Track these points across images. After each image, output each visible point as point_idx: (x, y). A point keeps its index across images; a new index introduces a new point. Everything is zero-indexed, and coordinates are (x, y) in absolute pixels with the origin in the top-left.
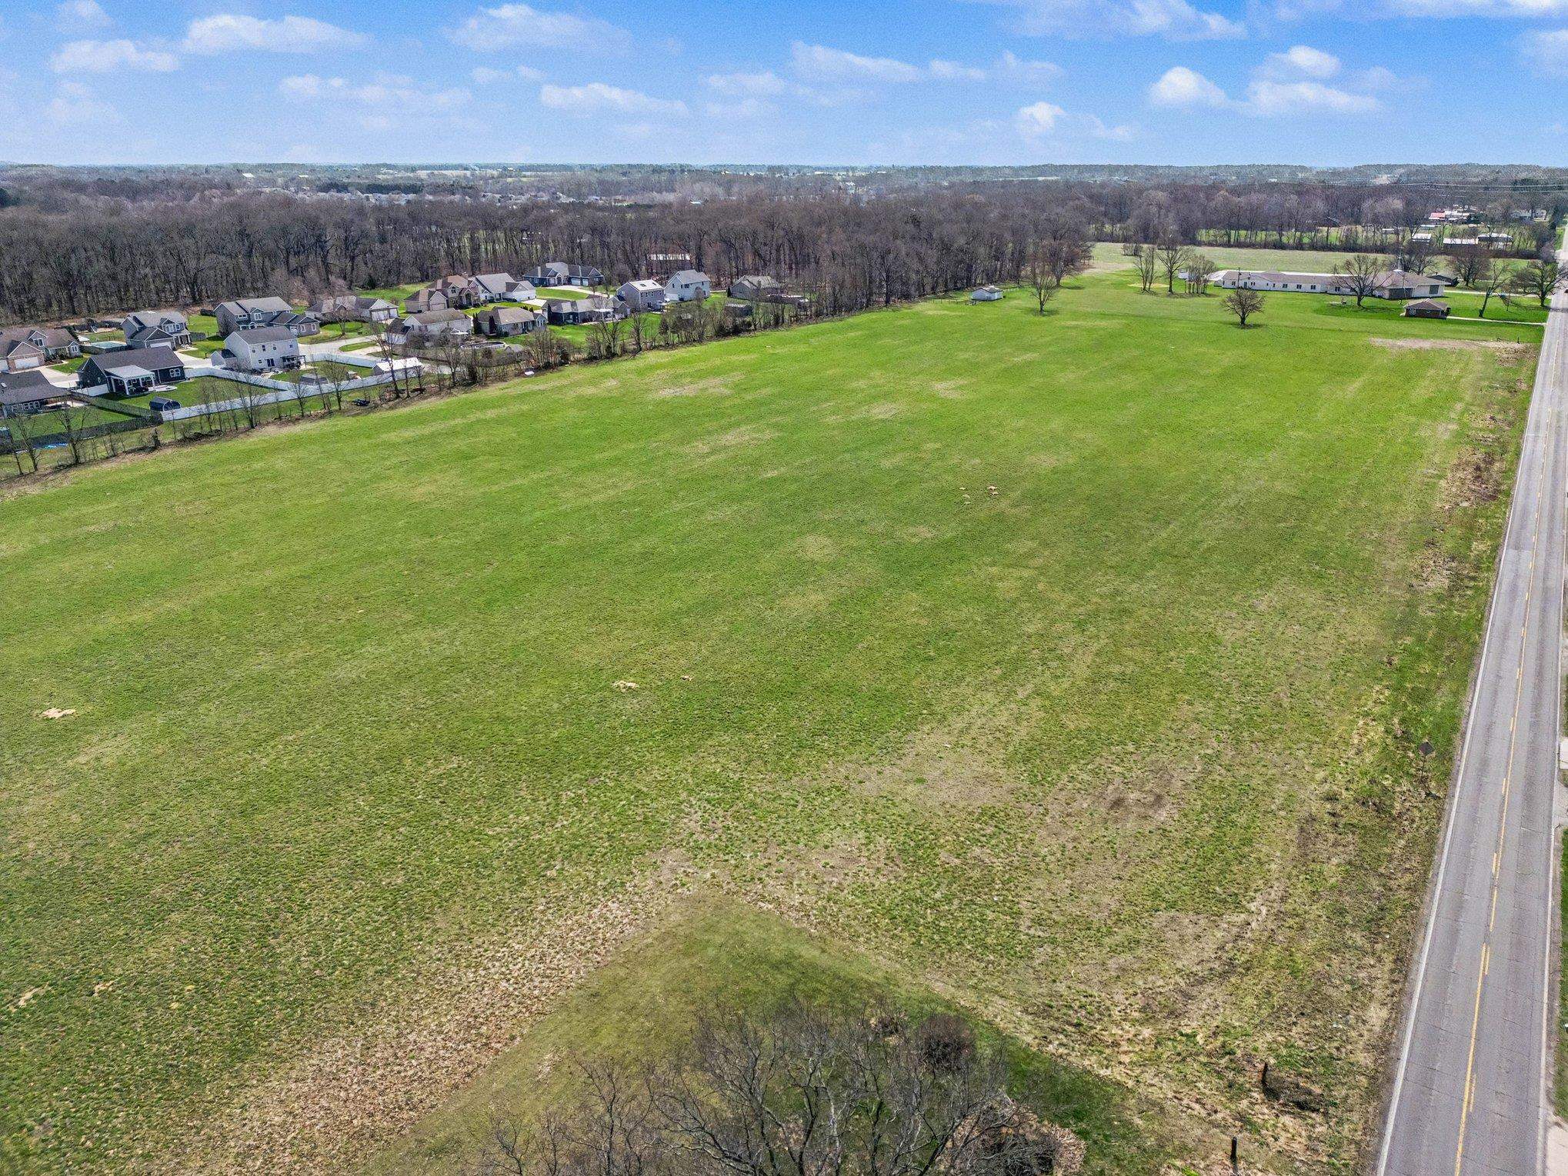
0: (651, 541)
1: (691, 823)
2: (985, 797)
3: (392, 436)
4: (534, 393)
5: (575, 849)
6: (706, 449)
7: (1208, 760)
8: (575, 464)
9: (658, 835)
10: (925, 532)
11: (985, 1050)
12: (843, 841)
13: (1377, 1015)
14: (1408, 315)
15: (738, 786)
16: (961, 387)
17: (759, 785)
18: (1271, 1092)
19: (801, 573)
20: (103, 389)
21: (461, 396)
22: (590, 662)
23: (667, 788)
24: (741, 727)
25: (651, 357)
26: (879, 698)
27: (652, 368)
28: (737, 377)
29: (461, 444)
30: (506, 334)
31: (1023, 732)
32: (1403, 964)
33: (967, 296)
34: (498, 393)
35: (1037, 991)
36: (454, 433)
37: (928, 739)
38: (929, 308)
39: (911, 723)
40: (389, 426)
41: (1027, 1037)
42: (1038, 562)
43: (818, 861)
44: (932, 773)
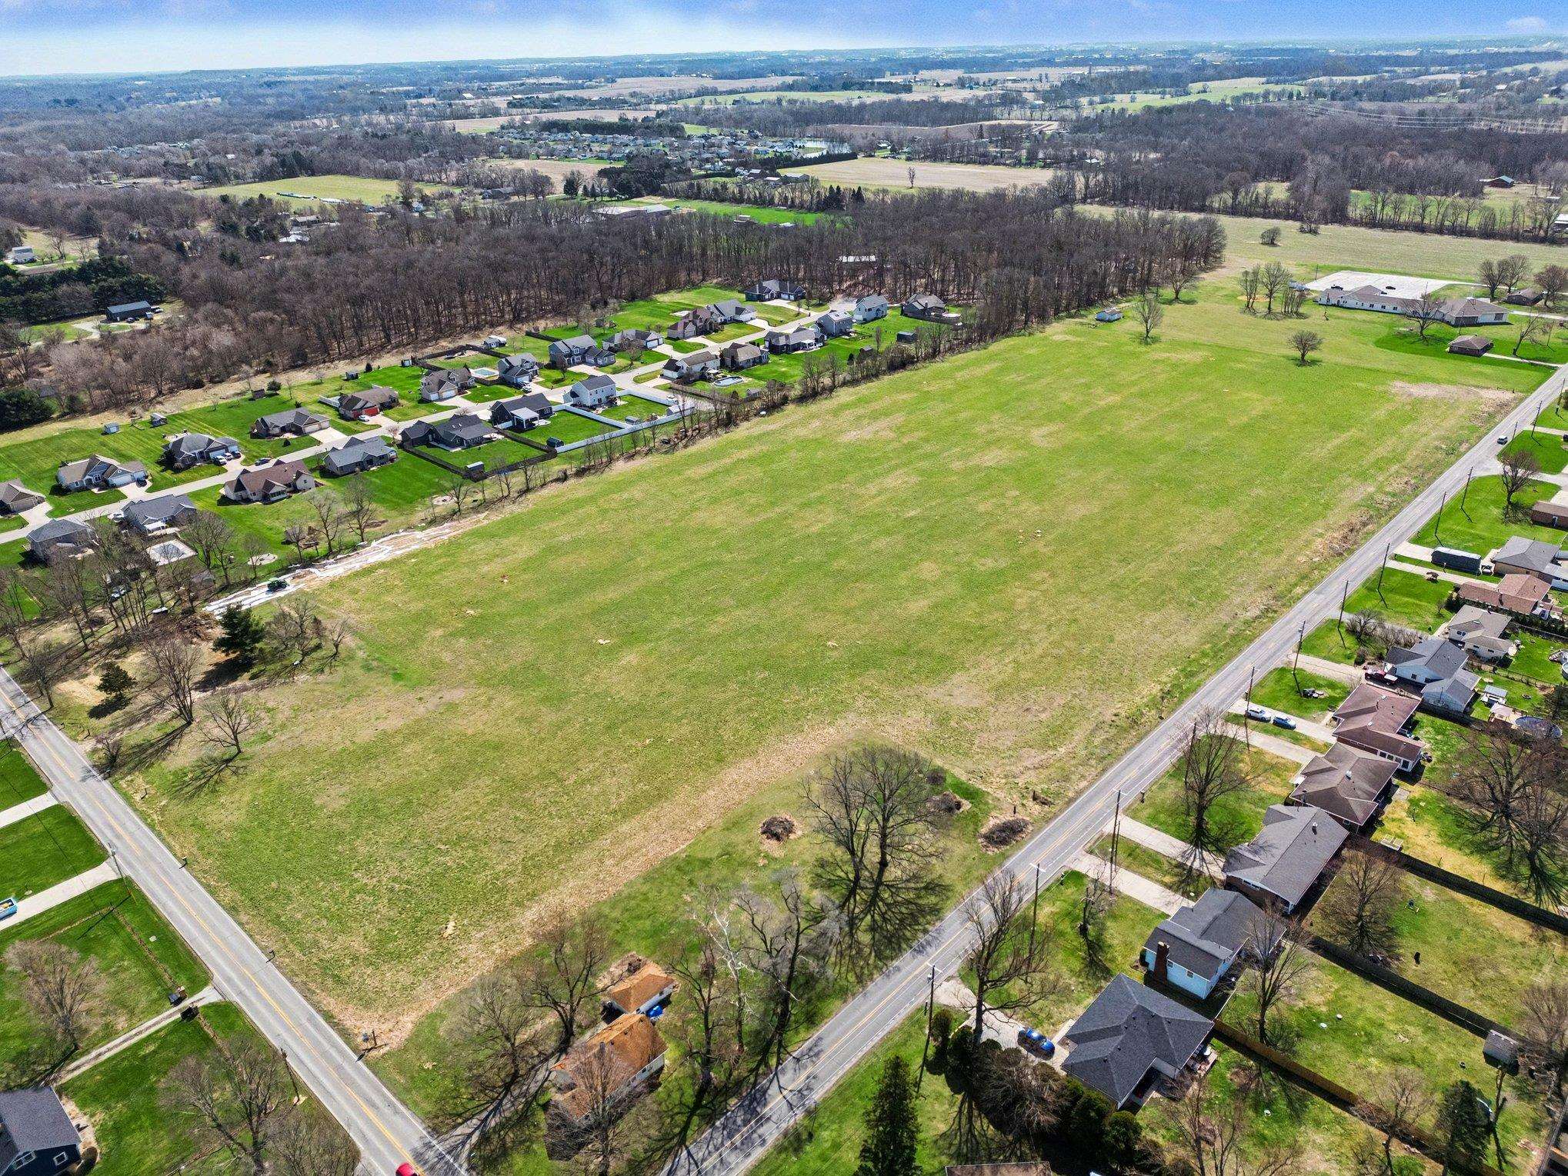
0: (843, 562)
1: (859, 703)
2: (976, 703)
3: (691, 473)
4: (767, 434)
5: (817, 709)
6: (874, 492)
7: (1075, 696)
8: (799, 501)
9: (847, 707)
10: (990, 563)
11: (949, 780)
12: (917, 715)
13: (1084, 784)
14: (1451, 351)
15: (877, 692)
16: (1050, 434)
17: (886, 691)
18: (1035, 798)
19: (919, 588)
20: (509, 424)
21: (724, 437)
22: (815, 632)
23: (849, 689)
24: (881, 667)
25: (844, 395)
26: (942, 658)
27: (843, 407)
28: (899, 418)
29: (732, 481)
30: (742, 368)
31: (1000, 677)
32: (1104, 770)
33: (1092, 316)
34: (746, 433)
35: (971, 767)
36: (727, 471)
37: (958, 677)
38: (1058, 331)
39: (953, 671)
40: (689, 462)
41: (964, 778)
42: (1044, 587)
43: (904, 721)
44: (956, 692)
